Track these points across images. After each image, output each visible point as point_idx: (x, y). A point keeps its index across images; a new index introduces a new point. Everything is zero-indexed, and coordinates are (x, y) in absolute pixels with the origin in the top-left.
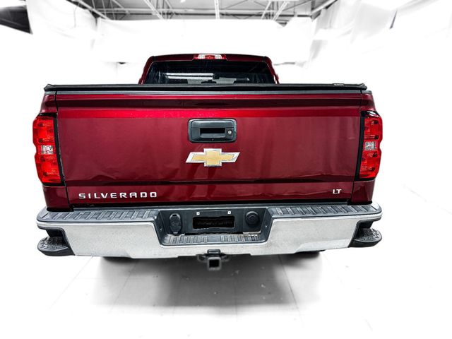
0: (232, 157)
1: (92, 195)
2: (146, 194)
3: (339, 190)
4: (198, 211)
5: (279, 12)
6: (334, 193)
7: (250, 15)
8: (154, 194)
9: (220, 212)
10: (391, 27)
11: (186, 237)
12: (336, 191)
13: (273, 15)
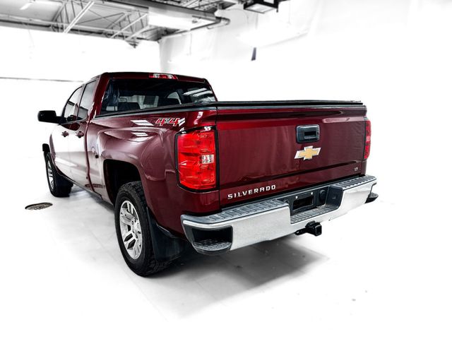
0: (317, 151)
1: (237, 195)
2: (269, 187)
3: (357, 168)
4: (296, 195)
5: (70, 27)
6: (355, 170)
7: (20, 23)
8: (273, 187)
9: (308, 194)
10: (254, 58)
13: (62, 28)
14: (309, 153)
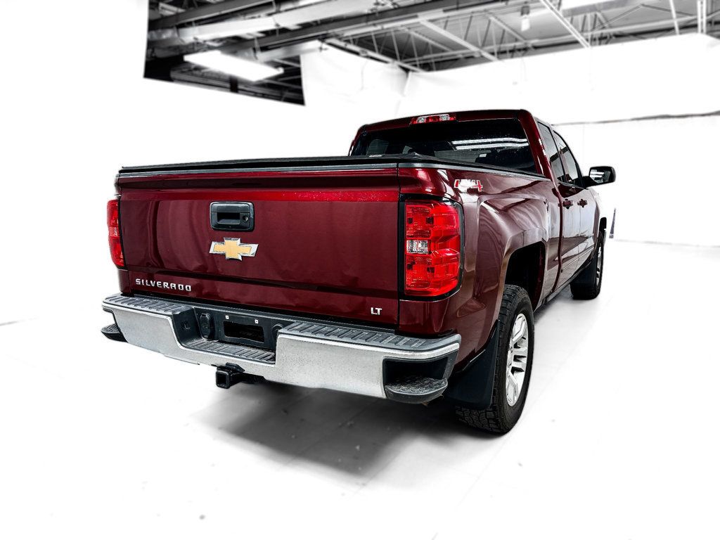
0: (251, 250)
2: (182, 286)
3: (379, 310)
4: (228, 314)
6: (372, 313)
8: (189, 288)
9: (247, 318)
11: (218, 345)
12: (375, 311)
14: (234, 249)
